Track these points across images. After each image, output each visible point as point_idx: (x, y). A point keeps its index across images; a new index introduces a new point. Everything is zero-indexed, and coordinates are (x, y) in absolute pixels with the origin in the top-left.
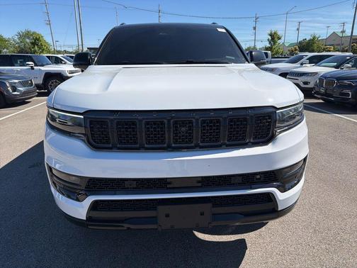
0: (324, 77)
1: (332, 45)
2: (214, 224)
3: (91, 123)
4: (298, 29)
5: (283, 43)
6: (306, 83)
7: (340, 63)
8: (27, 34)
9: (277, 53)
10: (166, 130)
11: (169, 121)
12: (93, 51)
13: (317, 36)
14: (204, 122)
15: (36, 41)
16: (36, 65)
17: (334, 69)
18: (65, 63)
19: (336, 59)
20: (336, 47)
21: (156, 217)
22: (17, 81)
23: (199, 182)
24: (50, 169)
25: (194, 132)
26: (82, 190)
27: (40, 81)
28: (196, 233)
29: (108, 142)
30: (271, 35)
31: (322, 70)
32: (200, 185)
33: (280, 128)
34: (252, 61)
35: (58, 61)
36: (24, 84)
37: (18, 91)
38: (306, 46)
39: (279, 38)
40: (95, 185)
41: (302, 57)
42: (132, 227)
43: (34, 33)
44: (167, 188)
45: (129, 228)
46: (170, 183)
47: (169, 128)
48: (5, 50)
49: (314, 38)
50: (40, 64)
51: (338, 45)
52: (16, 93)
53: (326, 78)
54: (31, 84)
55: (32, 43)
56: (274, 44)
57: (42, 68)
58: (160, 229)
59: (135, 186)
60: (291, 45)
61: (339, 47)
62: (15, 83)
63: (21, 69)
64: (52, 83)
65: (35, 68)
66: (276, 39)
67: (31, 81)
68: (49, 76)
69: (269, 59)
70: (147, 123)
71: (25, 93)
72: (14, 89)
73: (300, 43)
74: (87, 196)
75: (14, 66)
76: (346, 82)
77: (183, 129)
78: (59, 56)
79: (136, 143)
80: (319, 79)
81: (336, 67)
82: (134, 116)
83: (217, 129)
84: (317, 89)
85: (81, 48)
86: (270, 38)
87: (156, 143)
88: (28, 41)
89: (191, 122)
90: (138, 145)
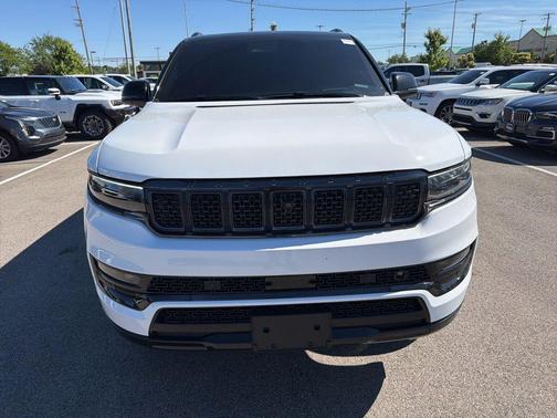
0: (513, 106)
1: (529, 51)
2: (337, 342)
3: (154, 197)
4: (474, 26)
5: (450, 49)
6: (483, 116)
7: (540, 82)
8: (47, 42)
9: (439, 66)
10: (263, 206)
11: (267, 194)
12: (148, 66)
13: (505, 37)
14: (318, 194)
15: (62, 54)
16: (63, 93)
17: (529, 93)
18: (107, 89)
19: (533, 76)
20: (535, 53)
21: (249, 333)
22: (34, 119)
23: (312, 282)
24: (95, 262)
25: (305, 208)
26: (142, 294)
27: (70, 117)
28: (309, 353)
29: (178, 224)
30: (429, 37)
31: (510, 94)
32: (314, 286)
33: (433, 200)
34: (394, 90)
35: (96, 85)
36: (45, 123)
37: (38, 134)
38: (486, 53)
39: (443, 42)
40: (162, 287)
41: (478, 74)
42: (215, 346)
43: (58, 40)
44: (266, 291)
45: (210, 348)
46: (269, 284)
47: (267, 203)
48: (14, 67)
49: (500, 39)
50: (69, 90)
51: (540, 50)
52: (34, 137)
53: (515, 108)
54: (57, 123)
55: (56, 57)
56: (435, 51)
57: (72, 97)
58: (255, 350)
59: (219, 288)
60: (463, 51)
61: (540, 54)
62: (33, 122)
63: (41, 100)
64: (89, 120)
65: (62, 97)
66: (437, 43)
67: (56, 117)
68: (83, 109)
69: (427, 76)
70: (236, 197)
71: (48, 137)
72: (32, 131)
73: (477, 48)
74: (150, 302)
75: (29, 94)
76: (547, 113)
77: (289, 205)
78: (98, 77)
79: (219, 225)
80: (505, 110)
81: (533, 90)
82: (216, 188)
83: (338, 205)
84: (501, 126)
85: (130, 62)
86: (428, 41)
87: (249, 225)
88: (48, 52)
89: (299, 195)
90: (222, 229)
